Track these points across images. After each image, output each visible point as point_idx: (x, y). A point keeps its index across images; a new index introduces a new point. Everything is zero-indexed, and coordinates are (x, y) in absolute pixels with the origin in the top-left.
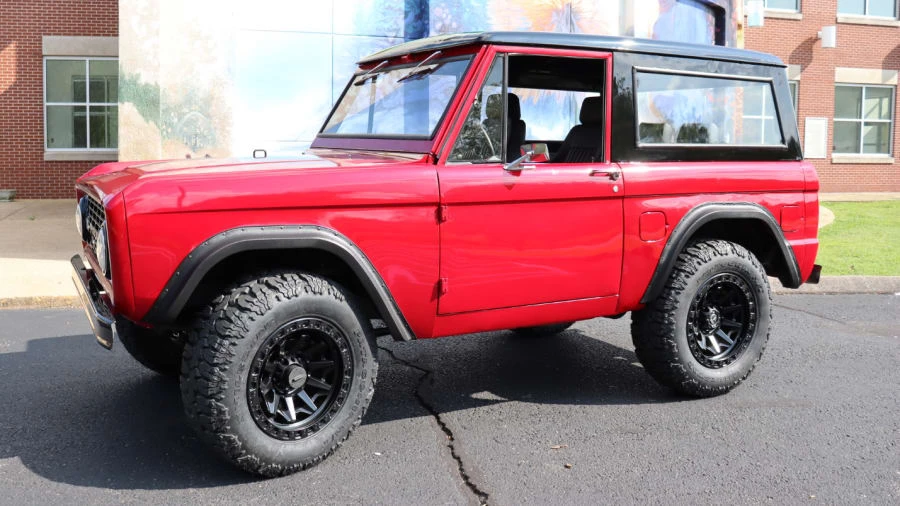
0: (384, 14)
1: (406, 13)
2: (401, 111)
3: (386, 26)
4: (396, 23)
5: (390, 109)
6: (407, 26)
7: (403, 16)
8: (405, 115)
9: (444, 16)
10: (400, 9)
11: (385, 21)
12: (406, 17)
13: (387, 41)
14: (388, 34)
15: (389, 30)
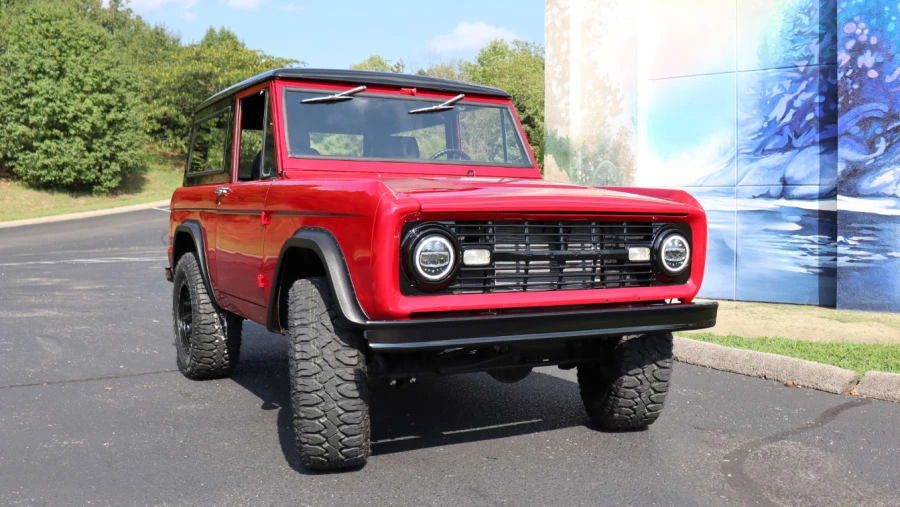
0: (793, 41)
1: (821, 37)
2: (816, 150)
3: (796, 54)
4: (807, 50)
5: (801, 149)
6: (822, 51)
7: (817, 40)
8: (821, 154)
9: (859, 31)
10: (813, 33)
11: (794, 49)
12: (820, 41)
13: (798, 71)
14: (797, 64)
15: (800, 59)
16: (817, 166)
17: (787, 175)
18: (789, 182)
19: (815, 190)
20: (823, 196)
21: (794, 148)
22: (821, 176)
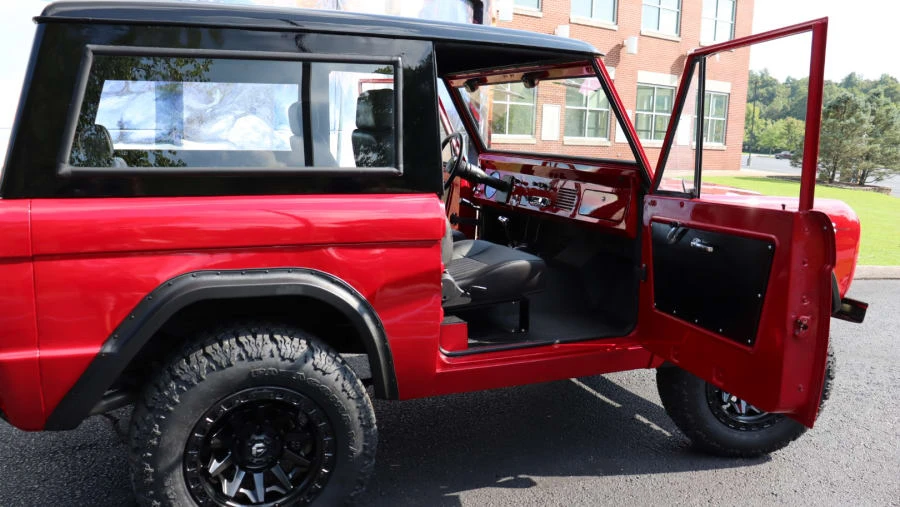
2: (152, 95)
5: (139, 93)
8: (156, 99)
16: (153, 111)
17: (125, 120)
18: (125, 127)
19: (153, 134)
20: (158, 141)
21: (132, 93)
22: (157, 121)
